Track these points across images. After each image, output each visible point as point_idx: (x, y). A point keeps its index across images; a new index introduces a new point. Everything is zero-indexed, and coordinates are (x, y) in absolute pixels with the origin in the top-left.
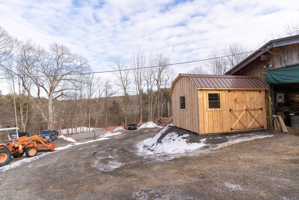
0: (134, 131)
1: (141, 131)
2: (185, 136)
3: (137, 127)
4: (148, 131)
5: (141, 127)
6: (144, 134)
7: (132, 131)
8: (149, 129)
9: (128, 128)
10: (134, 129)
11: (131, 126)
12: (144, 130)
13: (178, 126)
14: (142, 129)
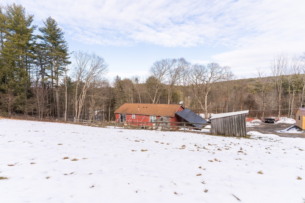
0: (271, 124)
1: (278, 125)
2: (298, 129)
3: (274, 122)
4: (286, 126)
5: (279, 122)
6: (281, 127)
7: (269, 124)
8: (287, 124)
9: (265, 121)
10: (271, 123)
11: (269, 120)
12: (281, 124)
13: (298, 126)
14: (280, 124)
